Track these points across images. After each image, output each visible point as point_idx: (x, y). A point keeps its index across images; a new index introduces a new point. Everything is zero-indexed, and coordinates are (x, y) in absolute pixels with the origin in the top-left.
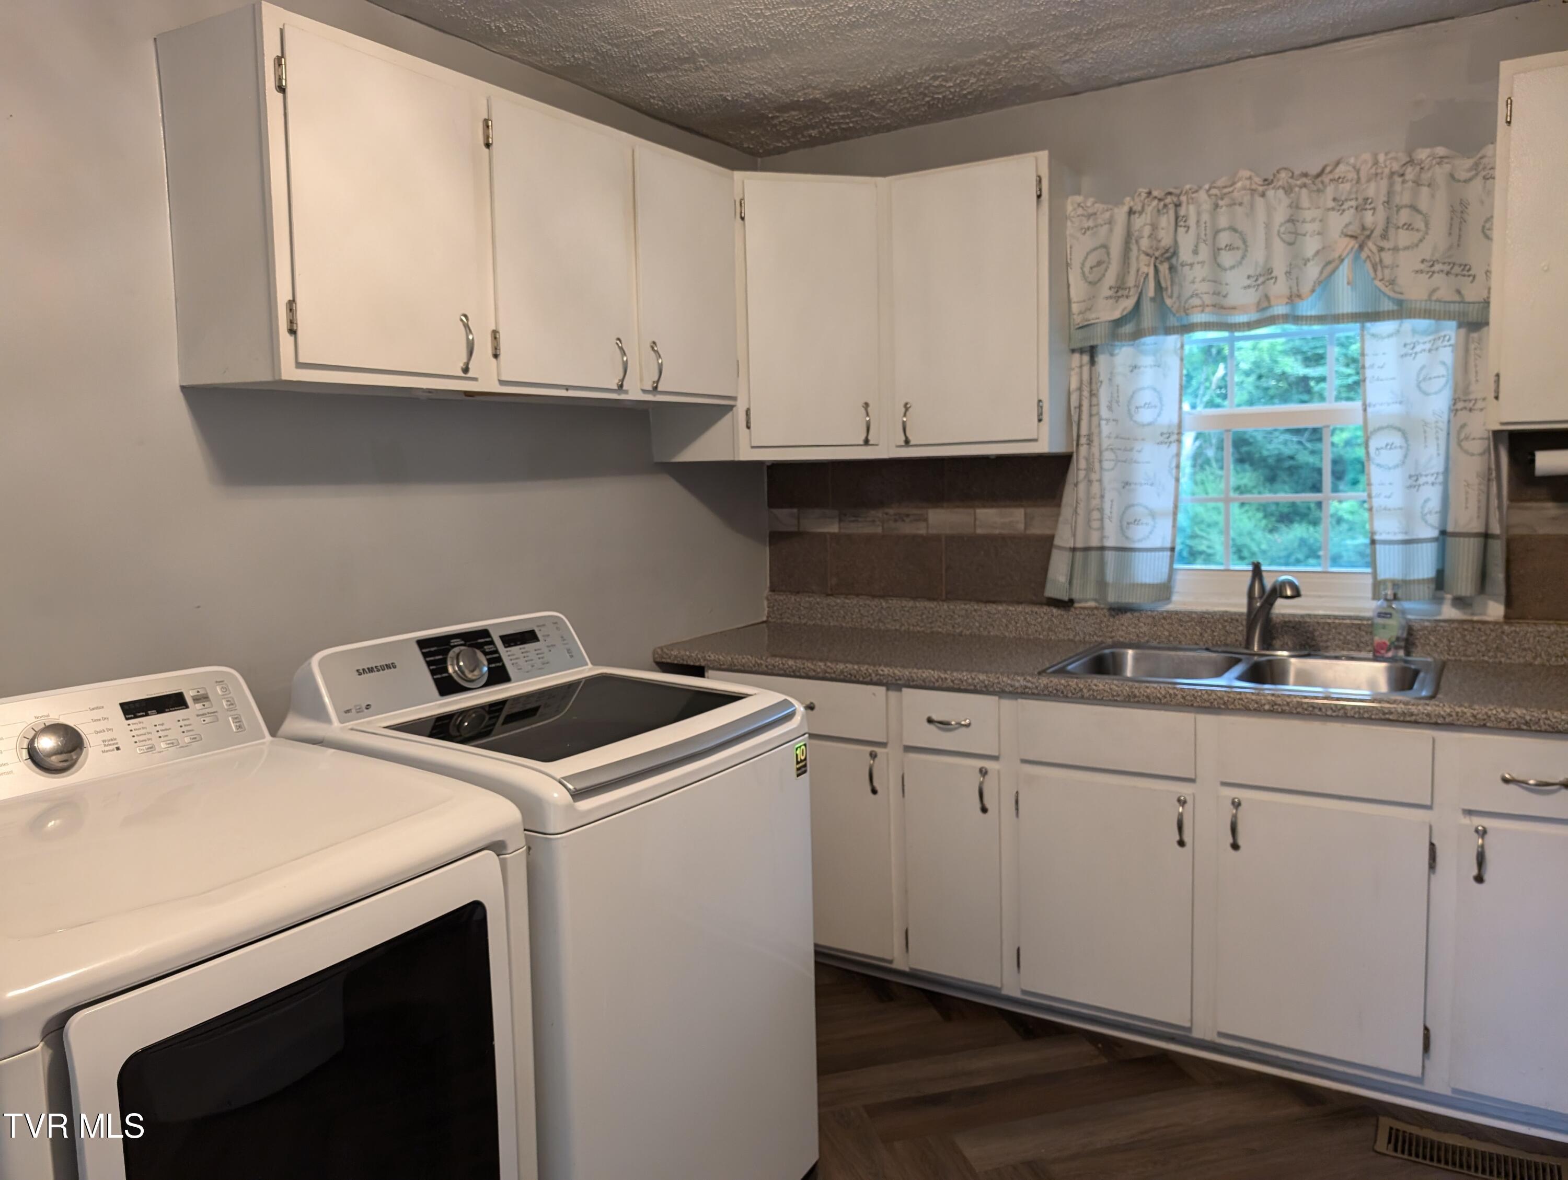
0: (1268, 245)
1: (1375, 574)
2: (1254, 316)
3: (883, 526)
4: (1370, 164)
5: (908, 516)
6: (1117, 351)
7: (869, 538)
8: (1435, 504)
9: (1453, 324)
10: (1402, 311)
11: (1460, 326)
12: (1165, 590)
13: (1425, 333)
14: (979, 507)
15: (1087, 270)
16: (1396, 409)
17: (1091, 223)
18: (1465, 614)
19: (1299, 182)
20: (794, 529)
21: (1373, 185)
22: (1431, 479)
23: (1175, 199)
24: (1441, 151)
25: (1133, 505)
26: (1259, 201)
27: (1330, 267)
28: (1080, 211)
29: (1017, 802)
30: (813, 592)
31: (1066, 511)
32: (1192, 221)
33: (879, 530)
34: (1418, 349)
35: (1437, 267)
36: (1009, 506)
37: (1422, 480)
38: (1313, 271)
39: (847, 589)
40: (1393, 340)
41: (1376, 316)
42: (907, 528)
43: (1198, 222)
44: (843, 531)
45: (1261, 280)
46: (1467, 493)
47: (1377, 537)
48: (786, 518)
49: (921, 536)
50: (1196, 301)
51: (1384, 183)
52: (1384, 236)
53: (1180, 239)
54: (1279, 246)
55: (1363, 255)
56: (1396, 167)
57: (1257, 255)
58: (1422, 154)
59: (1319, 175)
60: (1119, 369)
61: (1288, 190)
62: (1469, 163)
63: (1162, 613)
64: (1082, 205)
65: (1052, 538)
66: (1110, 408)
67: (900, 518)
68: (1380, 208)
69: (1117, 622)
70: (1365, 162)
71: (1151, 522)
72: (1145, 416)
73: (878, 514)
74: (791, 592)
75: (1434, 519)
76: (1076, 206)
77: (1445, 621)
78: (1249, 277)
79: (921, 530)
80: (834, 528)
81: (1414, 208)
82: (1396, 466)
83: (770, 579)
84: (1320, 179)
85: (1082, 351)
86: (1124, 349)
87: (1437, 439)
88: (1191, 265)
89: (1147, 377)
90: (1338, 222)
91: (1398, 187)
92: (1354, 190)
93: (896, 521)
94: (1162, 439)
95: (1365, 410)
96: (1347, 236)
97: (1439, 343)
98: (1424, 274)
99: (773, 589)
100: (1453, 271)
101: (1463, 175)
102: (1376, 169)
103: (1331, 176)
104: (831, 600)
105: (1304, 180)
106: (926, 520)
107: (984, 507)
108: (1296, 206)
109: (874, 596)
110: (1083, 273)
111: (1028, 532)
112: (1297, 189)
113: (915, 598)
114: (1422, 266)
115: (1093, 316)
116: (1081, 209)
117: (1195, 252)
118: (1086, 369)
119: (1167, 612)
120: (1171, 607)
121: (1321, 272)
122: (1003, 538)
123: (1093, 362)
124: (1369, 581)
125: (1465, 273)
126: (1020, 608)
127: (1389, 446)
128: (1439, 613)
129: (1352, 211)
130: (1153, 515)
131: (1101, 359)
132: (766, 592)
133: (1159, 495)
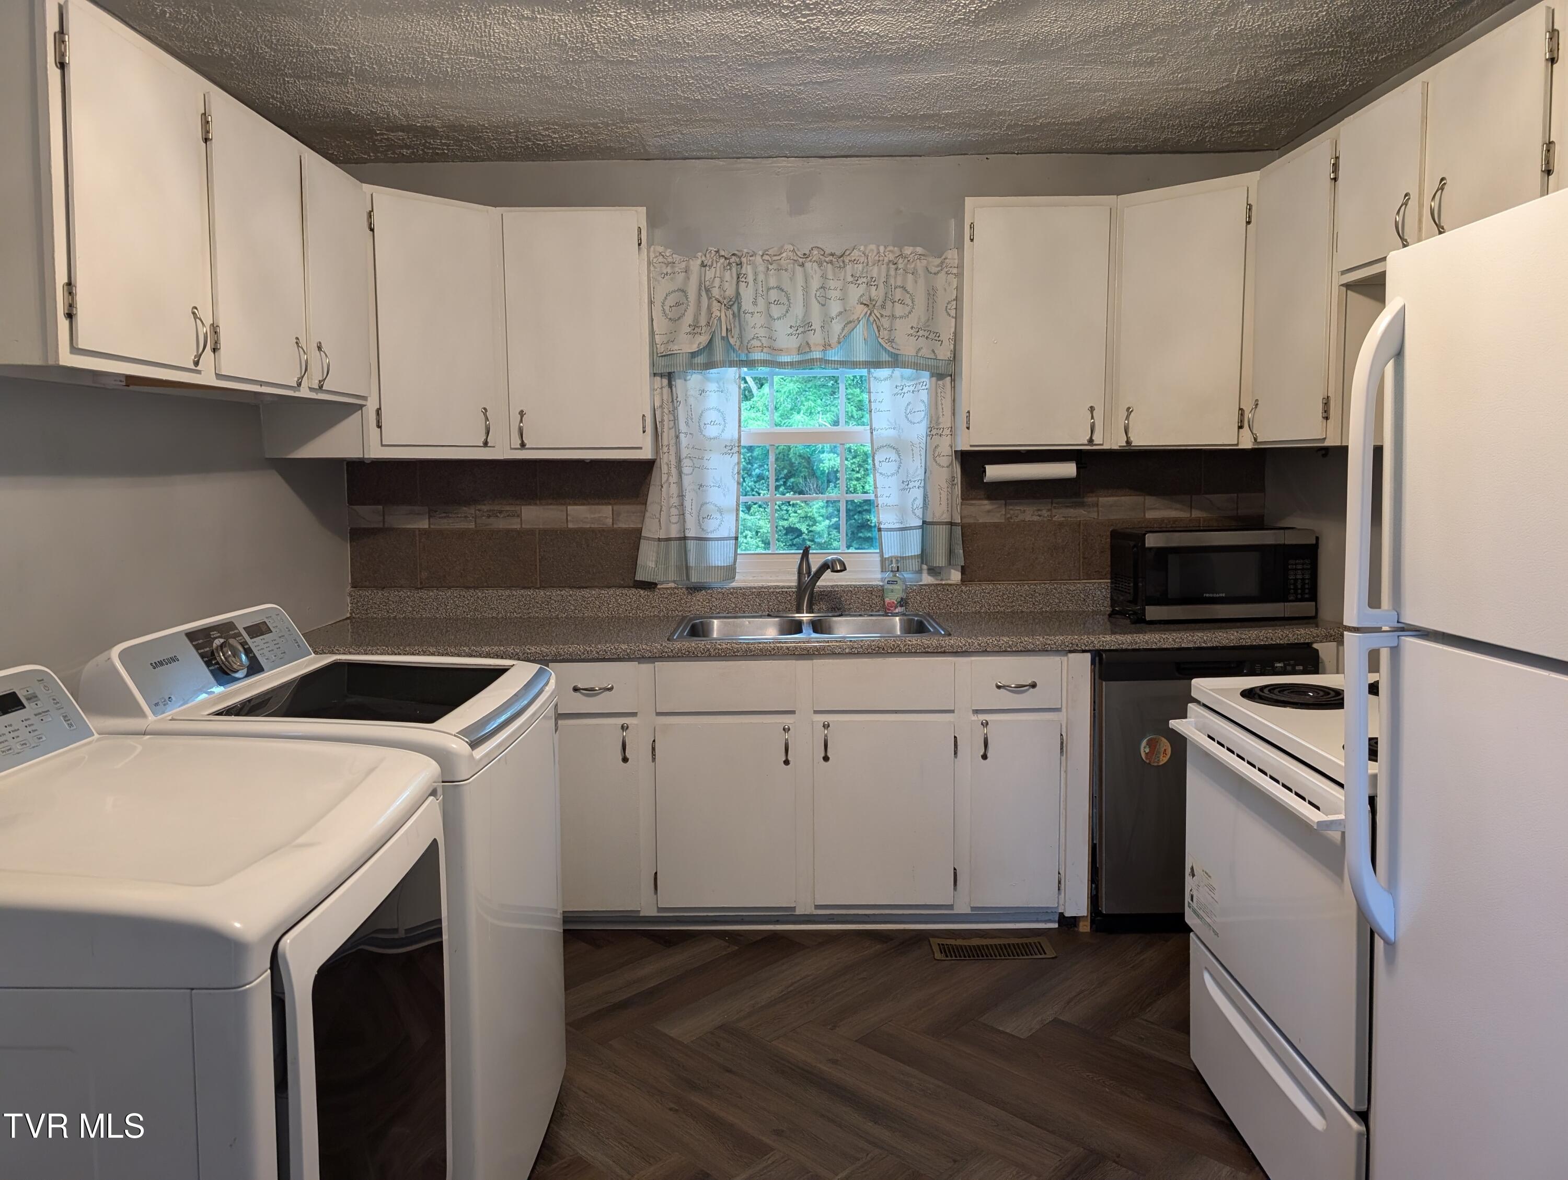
0: (806, 305)
1: (882, 554)
2: (796, 358)
3: (475, 521)
4: (875, 254)
5: (501, 512)
6: (688, 378)
7: (462, 534)
8: (920, 502)
9: (927, 374)
10: (896, 361)
11: (932, 375)
12: (730, 571)
13: (909, 379)
14: (570, 504)
15: (667, 308)
16: (892, 432)
17: (669, 270)
18: (937, 579)
19: (827, 259)
20: (381, 526)
21: (876, 268)
22: (917, 484)
23: (738, 260)
24: (919, 250)
25: (706, 503)
26: (799, 270)
27: (850, 324)
28: (661, 259)
29: (653, 749)
30: (401, 587)
31: (652, 508)
32: (750, 278)
33: (472, 526)
34: (905, 390)
35: (921, 333)
36: (598, 504)
37: (911, 485)
38: (837, 327)
39: (440, 582)
40: (888, 382)
41: (878, 365)
42: (501, 524)
43: (755, 279)
44: (432, 527)
45: (800, 330)
46: (940, 494)
47: (882, 526)
48: (368, 515)
49: (515, 530)
50: (756, 343)
51: (884, 267)
52: (883, 307)
53: (741, 291)
54: (815, 307)
55: (871, 319)
56: (891, 257)
57: (798, 310)
58: (908, 250)
59: (842, 256)
60: (691, 392)
61: (820, 264)
62: (938, 261)
63: (729, 589)
64: (663, 254)
65: (640, 531)
66: (687, 423)
67: (492, 514)
68: (881, 285)
69: (694, 598)
70: (872, 250)
71: (719, 517)
72: (712, 431)
73: (471, 510)
74: (376, 587)
75: (919, 512)
76: (658, 254)
77: (925, 585)
78: (791, 327)
79: (514, 524)
80: (424, 524)
81: (904, 288)
82: (892, 475)
83: (352, 575)
84: (842, 259)
85: (662, 375)
86: (694, 376)
87: (920, 455)
88: (752, 313)
89: (713, 399)
90: (855, 293)
91: (892, 272)
92: (865, 270)
93: (489, 517)
94: (726, 450)
95: (872, 433)
96: (862, 303)
97: (919, 387)
98: (913, 337)
99: (354, 585)
100: (930, 337)
101: (934, 270)
102: (879, 257)
103: (849, 258)
104: (423, 594)
105: (831, 258)
106: (519, 516)
107: (575, 504)
108: (824, 277)
109: (468, 588)
110: (664, 310)
111: (615, 526)
112: (825, 264)
113: (509, 588)
114: (912, 332)
115: (676, 347)
116: (661, 257)
117: (755, 303)
118: (666, 390)
119: (734, 588)
120: (734, 584)
121: (843, 329)
122: (593, 531)
123: (670, 385)
124: (877, 559)
125: (936, 338)
126: (611, 591)
127: (888, 460)
128: (921, 580)
129: (864, 285)
130: (721, 511)
131: (678, 383)
132: (349, 589)
133: (725, 495)
